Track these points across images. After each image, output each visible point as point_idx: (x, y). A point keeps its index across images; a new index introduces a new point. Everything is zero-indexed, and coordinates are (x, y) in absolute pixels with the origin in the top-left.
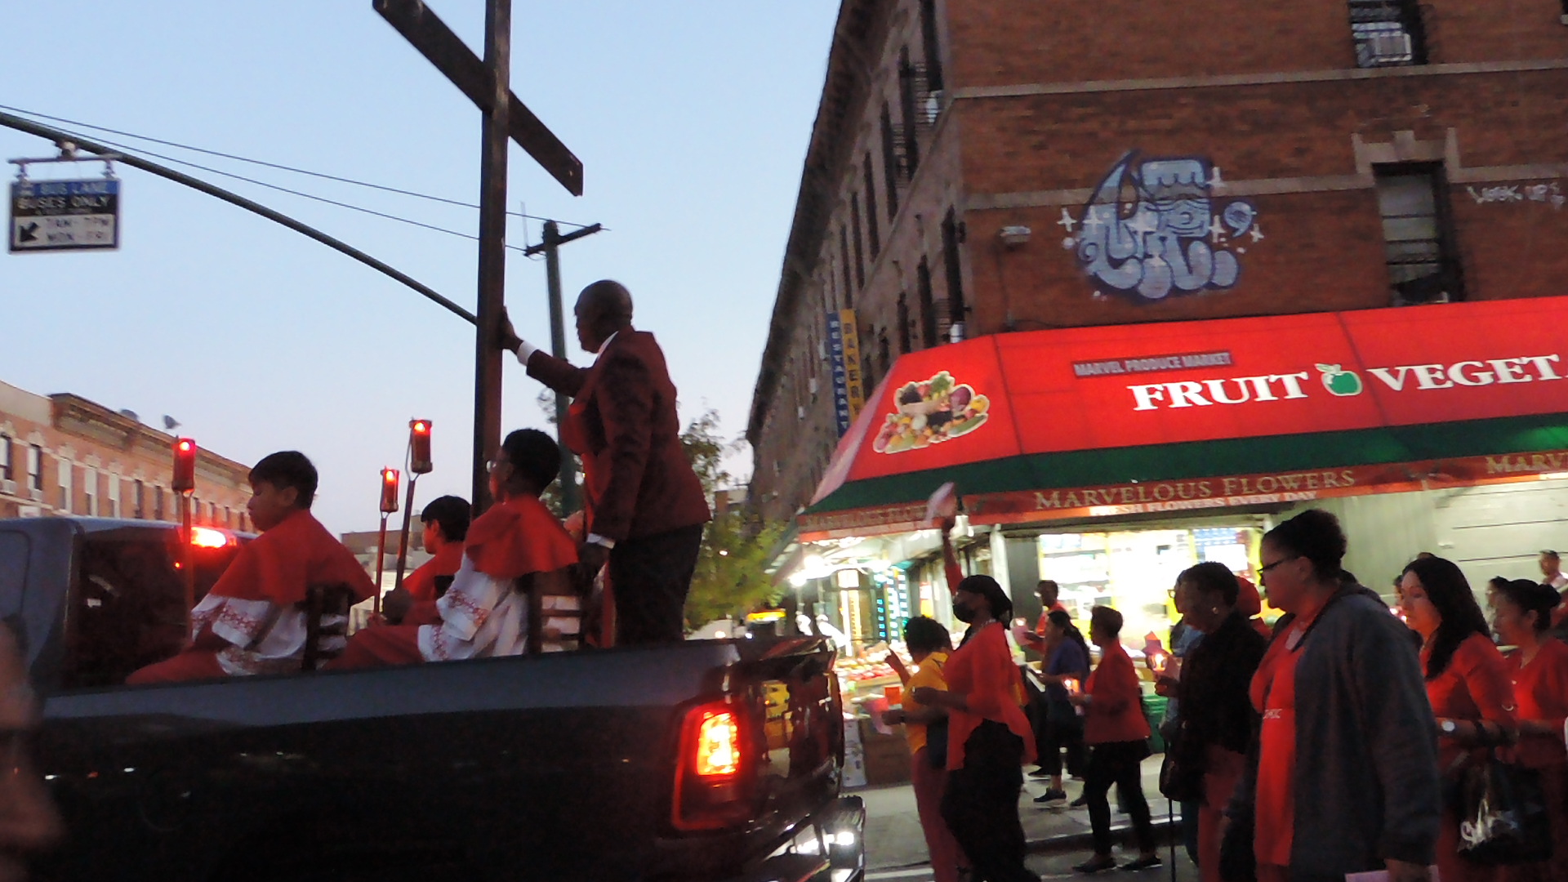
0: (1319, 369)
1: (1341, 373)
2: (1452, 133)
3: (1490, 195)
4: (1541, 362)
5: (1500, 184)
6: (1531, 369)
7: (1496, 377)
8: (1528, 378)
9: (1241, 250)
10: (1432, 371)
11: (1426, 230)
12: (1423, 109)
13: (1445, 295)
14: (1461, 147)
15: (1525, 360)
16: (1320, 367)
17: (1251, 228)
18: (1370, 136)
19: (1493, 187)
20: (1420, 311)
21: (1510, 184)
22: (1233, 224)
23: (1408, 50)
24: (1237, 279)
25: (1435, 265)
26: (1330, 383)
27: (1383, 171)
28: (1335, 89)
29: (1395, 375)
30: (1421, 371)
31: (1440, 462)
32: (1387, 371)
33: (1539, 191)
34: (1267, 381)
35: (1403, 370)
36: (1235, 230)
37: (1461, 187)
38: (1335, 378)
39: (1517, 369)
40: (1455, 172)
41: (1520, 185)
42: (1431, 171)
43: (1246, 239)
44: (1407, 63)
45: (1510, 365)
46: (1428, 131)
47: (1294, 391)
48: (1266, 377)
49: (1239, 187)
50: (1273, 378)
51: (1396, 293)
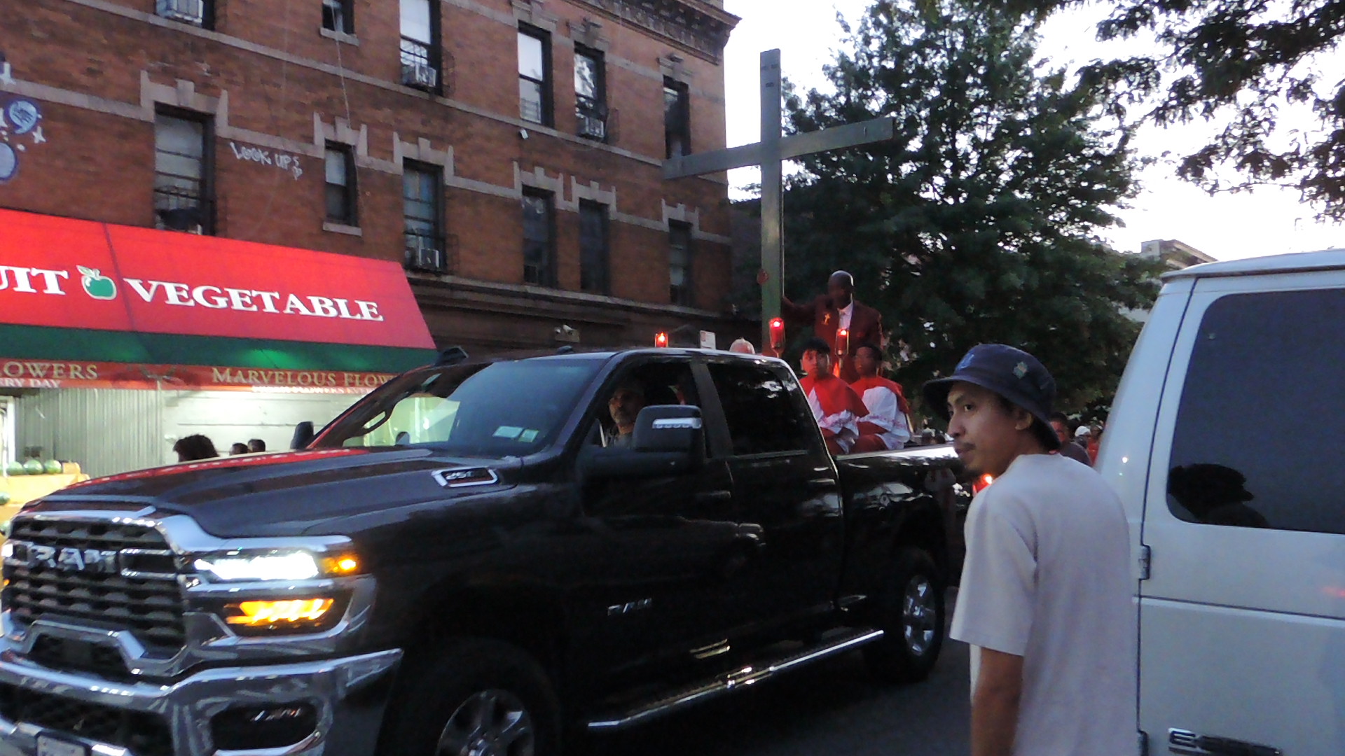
0: (80, 270)
1: (99, 278)
2: (225, 95)
3: (247, 154)
4: (266, 297)
5: (257, 147)
6: (258, 301)
7: (230, 303)
8: (254, 308)
9: (21, 147)
10: (179, 289)
11: (193, 172)
12: (205, 67)
13: (199, 227)
14: (230, 108)
15: (255, 293)
16: (81, 269)
17: (34, 128)
18: (157, 76)
19: (250, 149)
20: (177, 236)
21: (264, 149)
22: (16, 121)
23: (201, 15)
24: (13, 172)
25: (194, 200)
26: (89, 285)
27: (163, 110)
28: (133, 26)
29: (147, 288)
30: (170, 288)
31: (174, 367)
32: (141, 284)
33: (283, 161)
34: (29, 274)
35: (155, 284)
36: (18, 127)
37: (225, 142)
38: (93, 281)
39: (247, 300)
40: (223, 128)
41: (272, 152)
42: (203, 121)
43: (26, 138)
44: (197, 25)
45: (242, 295)
46: (204, 87)
47: (53, 287)
48: (28, 270)
49: (28, 88)
50: (35, 272)
51: (158, 218)
